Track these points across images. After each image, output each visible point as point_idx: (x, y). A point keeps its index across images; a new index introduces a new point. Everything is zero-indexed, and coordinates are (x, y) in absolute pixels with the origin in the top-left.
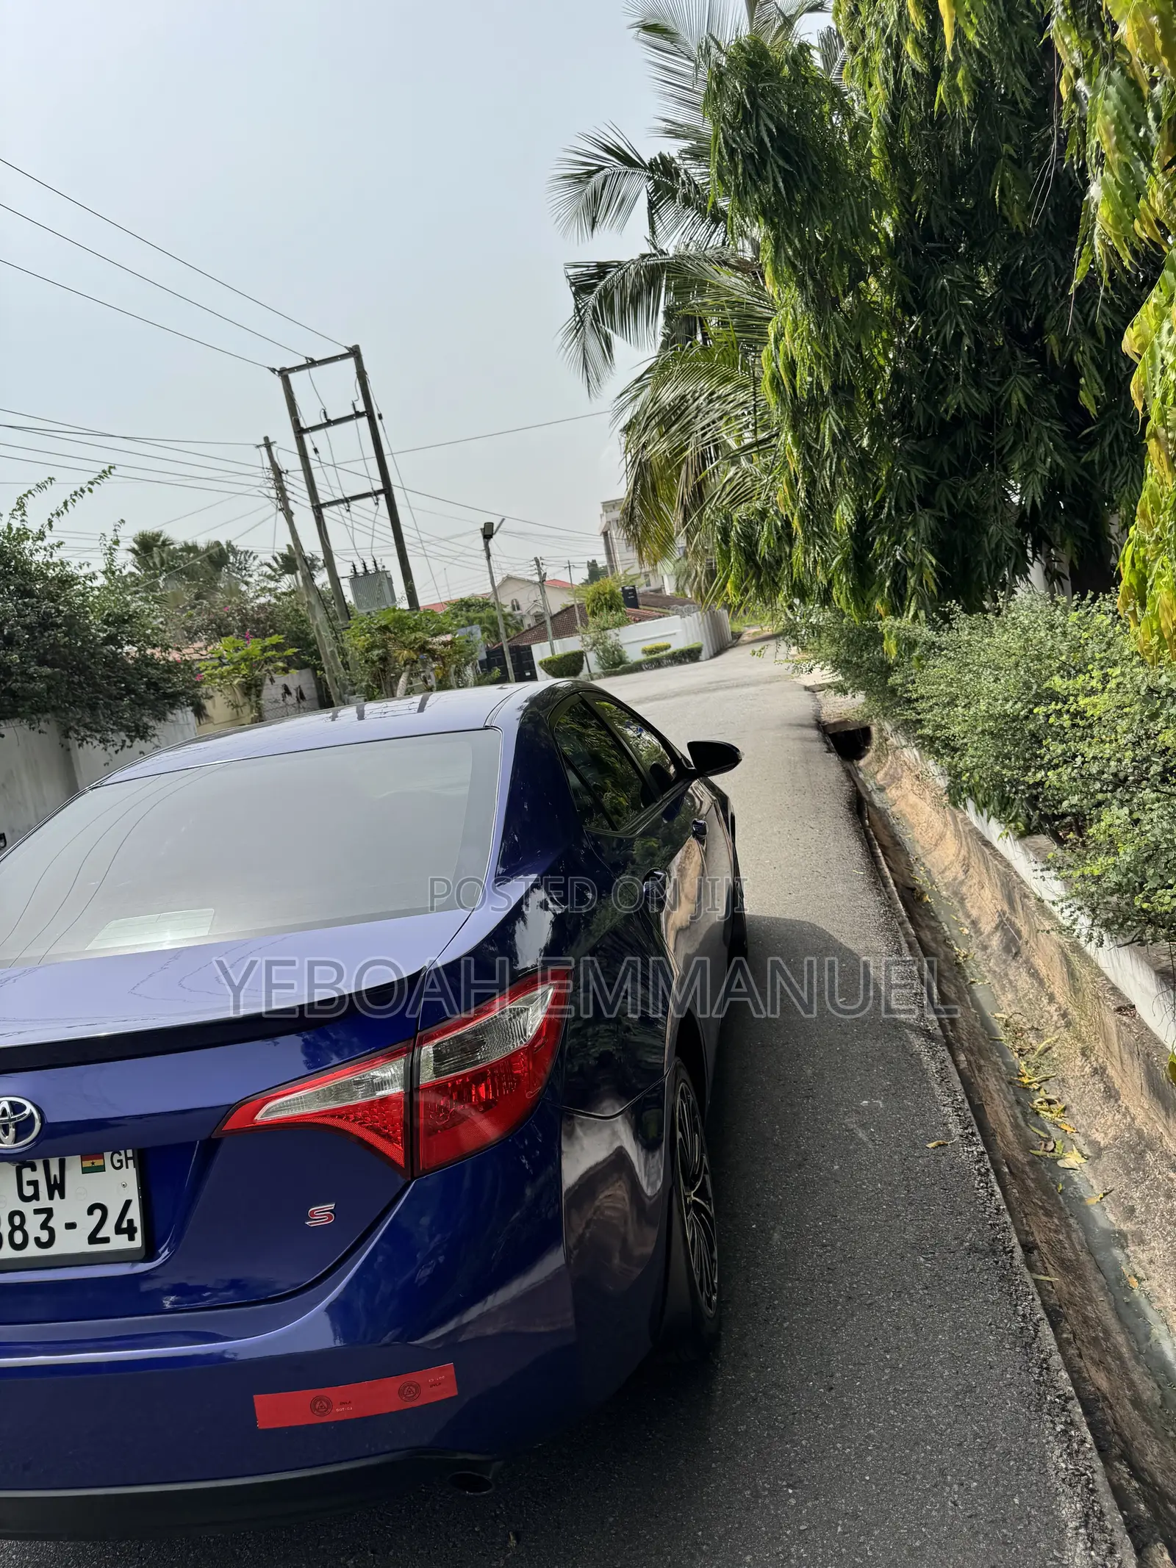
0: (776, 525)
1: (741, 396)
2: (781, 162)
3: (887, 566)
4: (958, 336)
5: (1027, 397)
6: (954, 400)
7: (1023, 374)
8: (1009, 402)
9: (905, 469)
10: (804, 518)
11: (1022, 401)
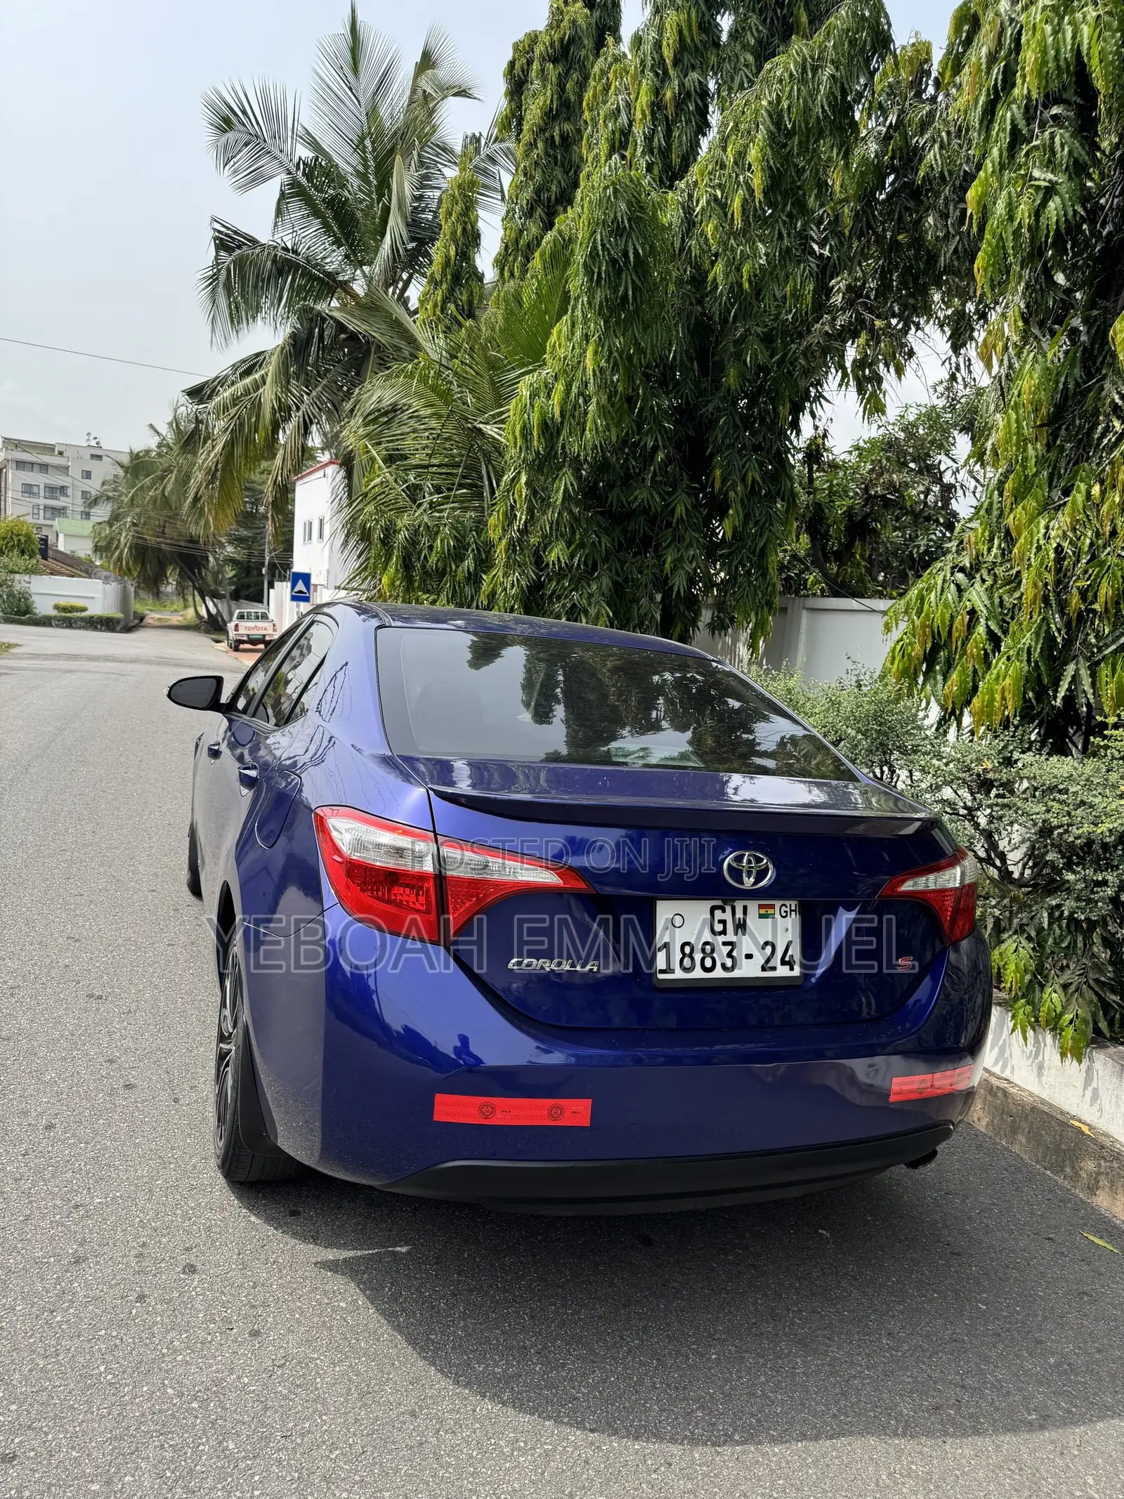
0: (448, 543)
1: (433, 423)
2: (634, 277)
3: (564, 605)
4: (655, 449)
5: (686, 509)
6: (642, 495)
7: (687, 494)
8: (673, 510)
9: (597, 536)
10: (511, 546)
11: (684, 512)
